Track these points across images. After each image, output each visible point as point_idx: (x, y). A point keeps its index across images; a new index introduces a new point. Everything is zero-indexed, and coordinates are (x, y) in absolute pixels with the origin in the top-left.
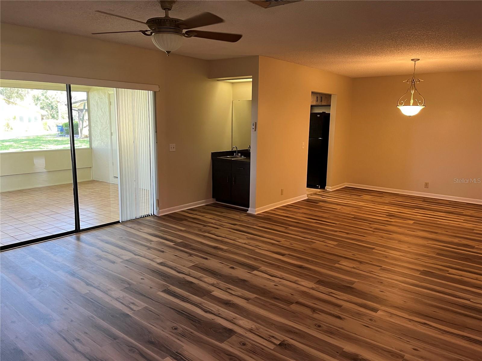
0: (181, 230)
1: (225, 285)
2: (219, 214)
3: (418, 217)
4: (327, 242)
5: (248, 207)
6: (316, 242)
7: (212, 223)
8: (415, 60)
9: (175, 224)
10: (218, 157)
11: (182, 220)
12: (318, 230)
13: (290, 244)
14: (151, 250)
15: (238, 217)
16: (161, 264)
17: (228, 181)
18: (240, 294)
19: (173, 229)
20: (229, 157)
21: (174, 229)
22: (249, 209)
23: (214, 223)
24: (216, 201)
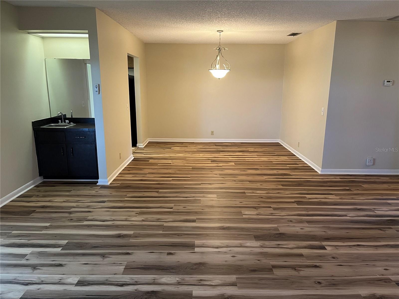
0: (46, 228)
1: (191, 277)
2: (68, 194)
3: (230, 158)
4: (206, 196)
5: (98, 179)
6: (200, 199)
7: (74, 207)
8: (220, 31)
9: (26, 221)
10: (41, 127)
11: (29, 213)
12: (185, 186)
13: (184, 207)
14: (39, 269)
15: (94, 192)
16: (80, 283)
17: (62, 154)
18: (220, 282)
19: (31, 229)
20: (53, 126)
21: (34, 229)
22: (99, 180)
23: (75, 206)
24: (44, 179)
